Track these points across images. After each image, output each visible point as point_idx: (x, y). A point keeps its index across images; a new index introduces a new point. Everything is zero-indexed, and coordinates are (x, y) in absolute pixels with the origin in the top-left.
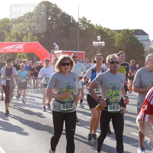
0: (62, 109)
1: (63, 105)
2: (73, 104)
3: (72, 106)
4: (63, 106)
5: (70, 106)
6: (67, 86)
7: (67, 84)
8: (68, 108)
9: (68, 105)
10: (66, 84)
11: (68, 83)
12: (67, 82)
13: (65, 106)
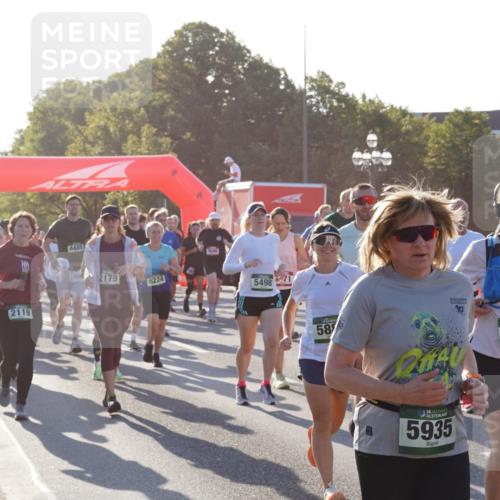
0: (405, 441)
1: (410, 423)
2: (453, 418)
3: (450, 426)
4: (409, 428)
5: (439, 430)
6: (427, 337)
7: (423, 325)
8: (433, 440)
9: (434, 422)
10: (418, 325)
11: (428, 320)
12: (424, 317)
13: (419, 426)
